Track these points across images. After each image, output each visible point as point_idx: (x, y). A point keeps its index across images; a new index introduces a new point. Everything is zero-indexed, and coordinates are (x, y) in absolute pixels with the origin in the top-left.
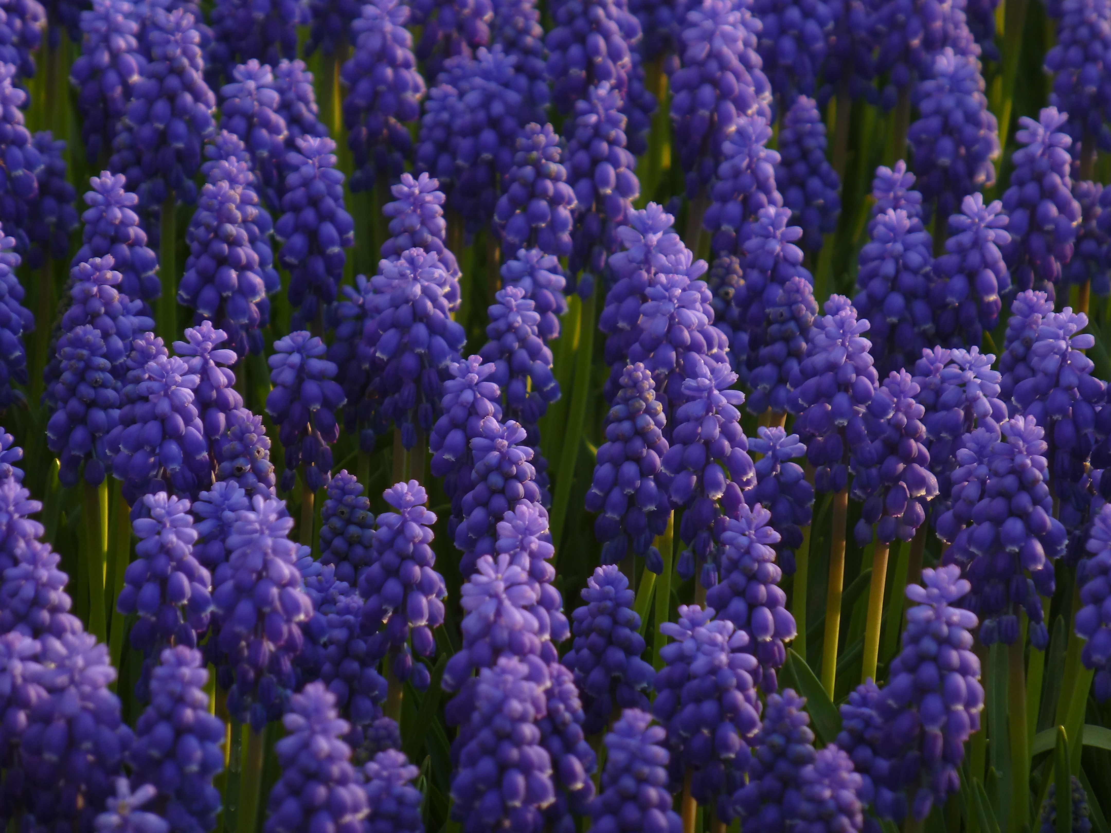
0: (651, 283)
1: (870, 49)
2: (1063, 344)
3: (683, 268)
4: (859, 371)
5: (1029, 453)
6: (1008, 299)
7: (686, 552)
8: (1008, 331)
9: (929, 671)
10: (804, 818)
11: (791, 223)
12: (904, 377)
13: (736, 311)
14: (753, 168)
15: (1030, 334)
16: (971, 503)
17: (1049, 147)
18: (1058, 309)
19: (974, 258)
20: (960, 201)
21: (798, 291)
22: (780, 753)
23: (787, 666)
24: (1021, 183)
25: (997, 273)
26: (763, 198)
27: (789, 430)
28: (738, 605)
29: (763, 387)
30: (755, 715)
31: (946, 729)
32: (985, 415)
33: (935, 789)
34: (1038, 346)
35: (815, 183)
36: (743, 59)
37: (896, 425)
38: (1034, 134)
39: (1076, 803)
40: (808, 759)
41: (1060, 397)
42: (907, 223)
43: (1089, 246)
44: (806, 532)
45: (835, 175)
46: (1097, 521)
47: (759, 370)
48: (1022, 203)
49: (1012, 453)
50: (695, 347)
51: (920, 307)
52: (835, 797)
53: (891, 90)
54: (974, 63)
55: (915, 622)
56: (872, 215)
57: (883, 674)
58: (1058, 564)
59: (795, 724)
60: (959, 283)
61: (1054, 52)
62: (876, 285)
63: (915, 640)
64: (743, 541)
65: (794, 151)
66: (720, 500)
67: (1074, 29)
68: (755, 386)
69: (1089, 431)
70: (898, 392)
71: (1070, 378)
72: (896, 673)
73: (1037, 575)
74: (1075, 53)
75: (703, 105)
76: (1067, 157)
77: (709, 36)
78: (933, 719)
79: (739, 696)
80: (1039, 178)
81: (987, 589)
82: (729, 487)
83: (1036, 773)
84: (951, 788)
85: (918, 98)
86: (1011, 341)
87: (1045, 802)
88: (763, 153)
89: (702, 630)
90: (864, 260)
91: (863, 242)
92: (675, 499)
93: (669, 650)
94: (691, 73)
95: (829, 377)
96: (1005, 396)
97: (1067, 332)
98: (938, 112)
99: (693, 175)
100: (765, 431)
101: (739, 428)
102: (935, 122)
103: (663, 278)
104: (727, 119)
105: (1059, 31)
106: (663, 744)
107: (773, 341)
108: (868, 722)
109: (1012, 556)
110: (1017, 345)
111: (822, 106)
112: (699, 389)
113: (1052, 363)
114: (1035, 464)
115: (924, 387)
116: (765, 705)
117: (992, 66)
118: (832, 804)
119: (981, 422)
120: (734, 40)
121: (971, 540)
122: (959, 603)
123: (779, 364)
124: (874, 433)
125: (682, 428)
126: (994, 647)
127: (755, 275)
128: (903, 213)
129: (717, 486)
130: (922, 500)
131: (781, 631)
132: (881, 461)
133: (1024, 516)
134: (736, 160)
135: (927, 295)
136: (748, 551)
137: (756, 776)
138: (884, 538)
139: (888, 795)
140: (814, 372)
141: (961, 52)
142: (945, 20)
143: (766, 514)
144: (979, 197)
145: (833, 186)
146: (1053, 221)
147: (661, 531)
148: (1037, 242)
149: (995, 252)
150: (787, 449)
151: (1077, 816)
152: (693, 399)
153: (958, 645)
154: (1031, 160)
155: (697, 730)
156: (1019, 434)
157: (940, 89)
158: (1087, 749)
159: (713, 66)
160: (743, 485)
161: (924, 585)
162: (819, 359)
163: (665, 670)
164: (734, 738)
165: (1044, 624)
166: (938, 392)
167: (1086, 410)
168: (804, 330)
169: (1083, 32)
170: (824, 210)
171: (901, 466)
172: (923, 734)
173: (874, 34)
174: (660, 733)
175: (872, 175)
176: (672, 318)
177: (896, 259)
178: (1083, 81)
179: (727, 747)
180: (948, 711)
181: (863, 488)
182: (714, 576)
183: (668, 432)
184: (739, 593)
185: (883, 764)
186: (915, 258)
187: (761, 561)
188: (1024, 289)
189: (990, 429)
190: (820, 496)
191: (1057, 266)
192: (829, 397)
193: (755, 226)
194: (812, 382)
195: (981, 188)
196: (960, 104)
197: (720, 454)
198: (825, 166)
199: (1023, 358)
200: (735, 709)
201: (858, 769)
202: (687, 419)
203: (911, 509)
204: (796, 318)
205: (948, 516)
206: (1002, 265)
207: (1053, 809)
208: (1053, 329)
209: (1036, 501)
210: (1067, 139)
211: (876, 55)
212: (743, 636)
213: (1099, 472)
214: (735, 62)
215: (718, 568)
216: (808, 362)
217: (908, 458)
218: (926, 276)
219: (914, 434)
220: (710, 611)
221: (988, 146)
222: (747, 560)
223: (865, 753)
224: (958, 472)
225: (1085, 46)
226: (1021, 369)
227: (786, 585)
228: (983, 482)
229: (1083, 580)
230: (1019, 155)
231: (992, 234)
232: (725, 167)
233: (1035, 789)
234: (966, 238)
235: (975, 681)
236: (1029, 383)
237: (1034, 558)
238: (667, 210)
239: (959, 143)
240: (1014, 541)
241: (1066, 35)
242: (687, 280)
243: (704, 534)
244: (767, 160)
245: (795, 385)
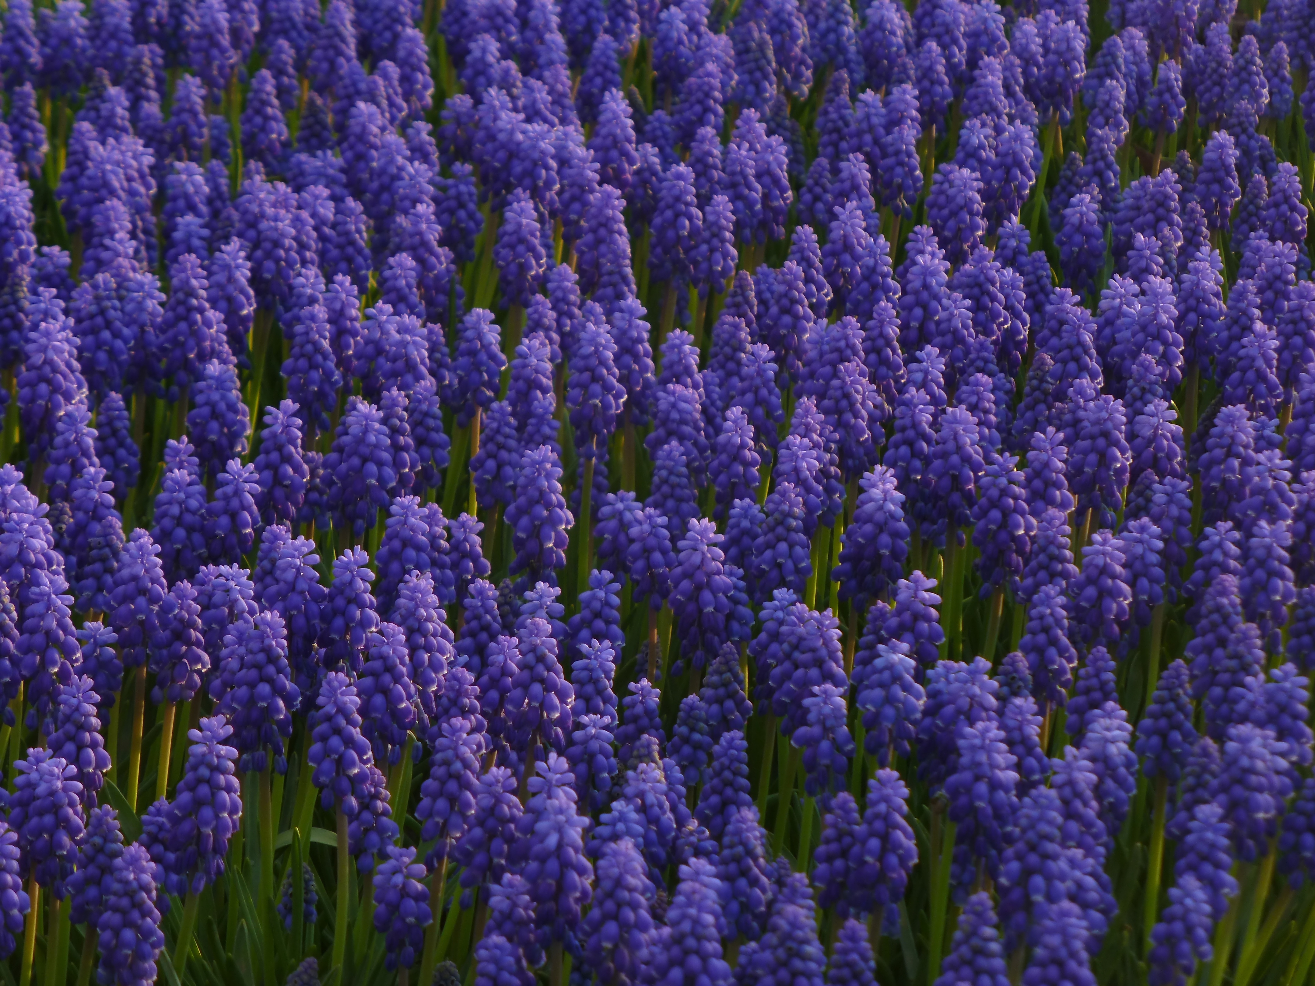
0: (7, 520)
1: (159, 360)
2: (298, 562)
3: (31, 509)
4: (154, 581)
5: (275, 637)
6: (259, 532)
7: (32, 710)
8: (260, 553)
9: (204, 790)
10: (115, 894)
11: (106, 478)
12: (186, 585)
13: (67, 540)
14: (79, 442)
15: (274, 555)
16: (234, 673)
17: (287, 426)
18: (294, 538)
19: (235, 503)
20: (224, 464)
21: (111, 526)
22: (100, 850)
23: (103, 790)
24: (267, 452)
25: (251, 514)
26: (86, 461)
27: (106, 624)
28: (70, 747)
29: (87, 594)
30: (82, 825)
31: (216, 830)
32: (243, 612)
33: (207, 872)
34: (280, 563)
35: (122, 452)
36: (68, 365)
37: (181, 620)
38: (276, 418)
39: (307, 882)
40: (119, 854)
41: (295, 598)
42: (188, 479)
43: (314, 495)
44: (117, 696)
45: (135, 447)
46: (324, 683)
47: (84, 582)
48: (268, 466)
49: (262, 637)
50: (38, 565)
51: (197, 538)
52: (137, 879)
53: (175, 389)
54: (233, 370)
55: (194, 755)
56: (163, 473)
57: (171, 795)
58: (294, 714)
59: (111, 830)
60: (224, 520)
61: (288, 362)
62: (167, 522)
63: (195, 768)
64: (74, 701)
65: (107, 430)
66: (56, 674)
67: (302, 346)
68: (81, 593)
69: (316, 621)
70: (182, 596)
71: (302, 585)
72: (181, 792)
73: (279, 723)
74: (302, 363)
75: (41, 397)
76: (299, 434)
77: (44, 349)
78: (207, 824)
79: (70, 811)
80: (280, 448)
81: (245, 733)
82: (63, 664)
83: (278, 862)
84: (219, 872)
85: (194, 394)
86: (261, 560)
87: (285, 881)
88: (86, 430)
89: (44, 765)
90: (159, 505)
91: (157, 492)
92: (24, 672)
93: (20, 780)
94: (33, 374)
95: (132, 585)
96: (257, 598)
97: (301, 553)
98: (207, 403)
99: (34, 445)
100: (88, 624)
101: (70, 622)
102: (206, 410)
103: (15, 516)
104: (58, 407)
105: (292, 348)
106: (16, 844)
107: (94, 562)
108: (161, 827)
109: (263, 709)
110: (266, 563)
111: (127, 399)
112: (42, 594)
113: (290, 575)
114: (278, 644)
115: (201, 593)
116: (89, 816)
117: (246, 372)
118: (135, 884)
119: (240, 616)
120: (62, 352)
121: (233, 699)
122: (225, 741)
123: (98, 578)
124: (165, 625)
125: (30, 622)
126: (249, 774)
127: (80, 515)
128: (185, 472)
129: (54, 663)
130: (199, 672)
131: (100, 764)
132: (169, 644)
133: (270, 681)
134: (67, 435)
135: (202, 529)
136: (77, 708)
137: (82, 866)
138: (172, 699)
139: (174, 877)
140: (124, 583)
141: (224, 362)
142: (212, 340)
143: (90, 682)
144: (239, 461)
145: (134, 455)
146: (290, 478)
147: (14, 696)
148: (279, 493)
149: (251, 499)
150: (104, 637)
151: (308, 891)
152: (36, 601)
153: (224, 772)
154: (274, 435)
155: (40, 835)
156: (267, 624)
157: (209, 387)
158: (313, 844)
159: (47, 369)
160: (73, 662)
161: (201, 730)
162: (125, 572)
163: (17, 794)
164: (66, 840)
165: (284, 757)
166: (211, 596)
167: (314, 607)
168: (116, 554)
169: (309, 347)
170: (129, 471)
171: (184, 648)
172: (200, 833)
173: (163, 349)
174: (14, 836)
175: (163, 445)
176: (22, 544)
177: (180, 504)
178: (308, 382)
179: (61, 846)
180: (217, 817)
181: (157, 664)
182: (52, 727)
183: (19, 625)
184: (71, 738)
185: (171, 856)
186: (193, 503)
187: (87, 715)
188: (270, 523)
189: (247, 621)
190: (127, 670)
191: (293, 509)
192: (132, 599)
193: (80, 481)
194: (121, 589)
195: (239, 455)
196: (223, 397)
197: (56, 640)
198: (129, 440)
199: (270, 572)
200: (67, 820)
201: (153, 859)
202: (33, 616)
203: (191, 678)
204: (109, 545)
205: (217, 683)
206: (255, 508)
207: (290, 886)
208: (291, 551)
209: (279, 671)
210: (300, 422)
211: (163, 364)
212: (73, 769)
213: (323, 650)
214: (63, 367)
215: (55, 721)
216: (118, 575)
217: (189, 643)
218: (202, 516)
219: (193, 625)
220: (50, 752)
221: (244, 427)
222: (76, 715)
223: (159, 848)
224: (224, 652)
225: (310, 359)
226: (268, 580)
227: (104, 733)
228: (242, 659)
229: (312, 727)
230: (265, 433)
231: (247, 486)
232: (58, 440)
233: (277, 873)
234: (229, 489)
235: (236, 796)
236: (273, 589)
237: (278, 711)
238: (18, 469)
239: (222, 425)
240: (263, 699)
241: (296, 350)
242: (32, 518)
243: (45, 698)
244: (88, 435)
245: (109, 592)
